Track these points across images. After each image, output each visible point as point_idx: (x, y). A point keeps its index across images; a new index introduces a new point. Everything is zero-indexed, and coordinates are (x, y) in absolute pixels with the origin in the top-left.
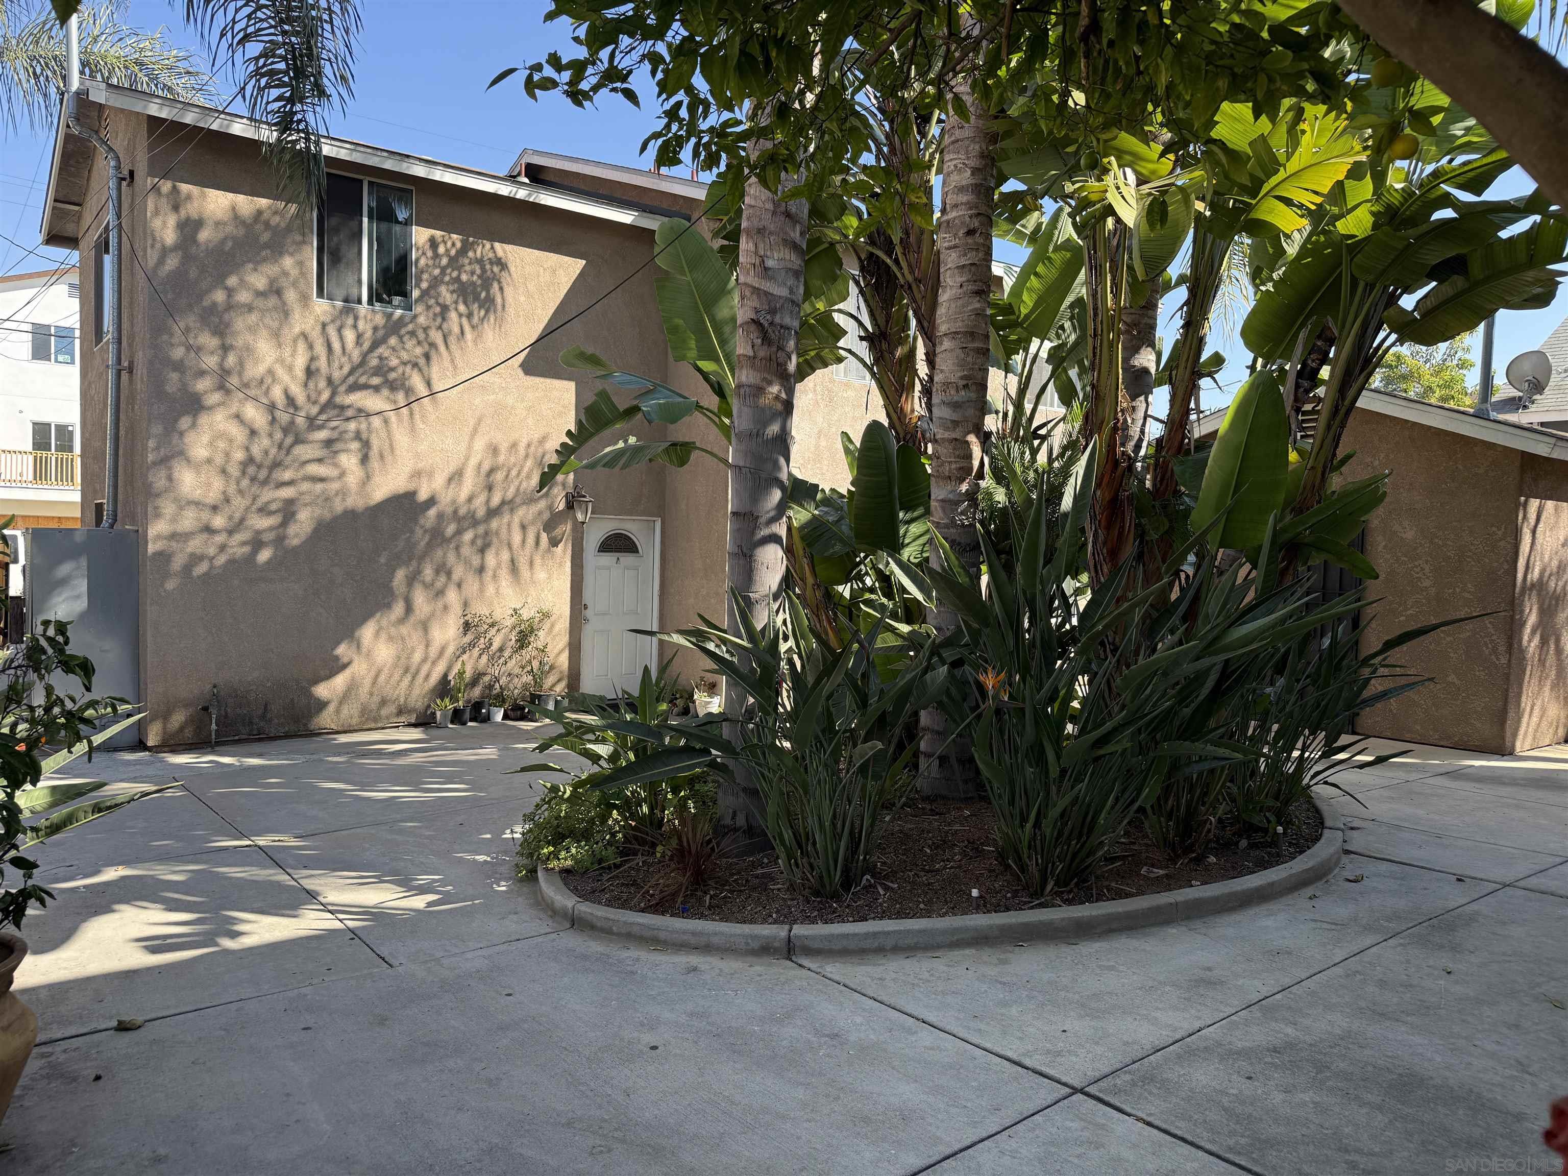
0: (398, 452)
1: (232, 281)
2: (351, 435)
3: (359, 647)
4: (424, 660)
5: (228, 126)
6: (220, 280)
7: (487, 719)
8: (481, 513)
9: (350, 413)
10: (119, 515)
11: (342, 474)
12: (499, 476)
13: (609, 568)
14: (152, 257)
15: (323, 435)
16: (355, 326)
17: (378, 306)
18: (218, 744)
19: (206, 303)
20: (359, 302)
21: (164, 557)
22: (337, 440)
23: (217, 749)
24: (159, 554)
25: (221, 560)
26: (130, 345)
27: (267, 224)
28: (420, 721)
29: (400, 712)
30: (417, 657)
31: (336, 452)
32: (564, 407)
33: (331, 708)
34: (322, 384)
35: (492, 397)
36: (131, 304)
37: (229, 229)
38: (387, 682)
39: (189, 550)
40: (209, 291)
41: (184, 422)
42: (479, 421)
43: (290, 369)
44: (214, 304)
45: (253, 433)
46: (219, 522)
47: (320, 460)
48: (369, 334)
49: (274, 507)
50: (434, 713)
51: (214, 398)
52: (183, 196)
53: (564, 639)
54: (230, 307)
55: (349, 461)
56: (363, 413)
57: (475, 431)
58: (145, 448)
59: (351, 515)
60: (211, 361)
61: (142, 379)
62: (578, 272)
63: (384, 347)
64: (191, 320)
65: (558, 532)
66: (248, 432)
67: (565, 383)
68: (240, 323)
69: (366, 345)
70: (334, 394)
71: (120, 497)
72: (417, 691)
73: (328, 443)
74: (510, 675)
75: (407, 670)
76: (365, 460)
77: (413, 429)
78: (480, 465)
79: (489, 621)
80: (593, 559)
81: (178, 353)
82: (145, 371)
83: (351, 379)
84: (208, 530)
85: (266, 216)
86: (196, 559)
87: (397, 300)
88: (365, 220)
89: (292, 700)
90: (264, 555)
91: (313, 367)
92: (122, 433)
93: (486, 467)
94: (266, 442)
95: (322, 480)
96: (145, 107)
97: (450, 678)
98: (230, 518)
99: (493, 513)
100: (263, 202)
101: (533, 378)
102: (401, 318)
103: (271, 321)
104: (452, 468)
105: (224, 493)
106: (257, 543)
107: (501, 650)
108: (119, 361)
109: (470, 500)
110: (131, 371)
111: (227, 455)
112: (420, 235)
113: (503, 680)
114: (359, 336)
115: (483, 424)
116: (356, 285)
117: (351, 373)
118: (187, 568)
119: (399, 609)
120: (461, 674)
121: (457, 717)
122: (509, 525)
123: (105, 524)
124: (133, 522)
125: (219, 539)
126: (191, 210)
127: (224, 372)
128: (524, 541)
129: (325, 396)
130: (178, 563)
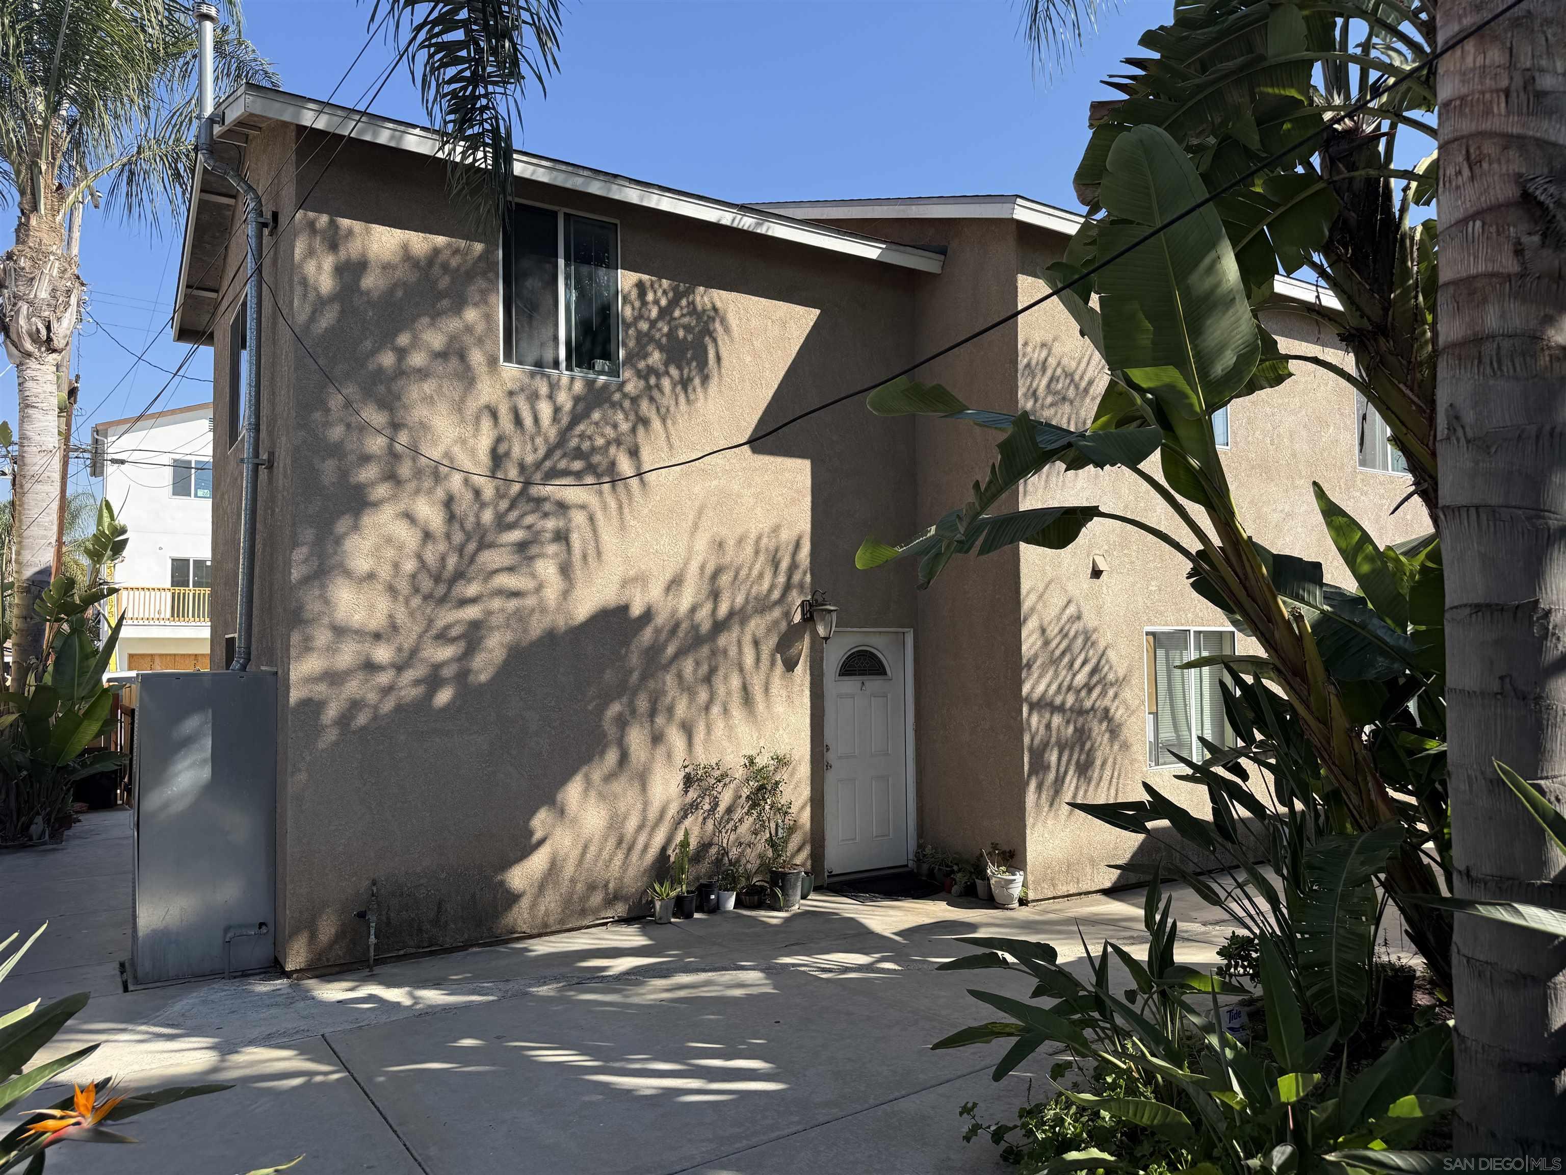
0: (604, 557)
1: (403, 339)
2: (548, 535)
3: (562, 812)
4: (641, 827)
5: (400, 139)
6: (387, 338)
7: (715, 909)
8: (706, 627)
9: (547, 507)
10: (254, 653)
11: (539, 588)
12: (725, 579)
13: (852, 697)
14: (301, 311)
15: (516, 535)
16: (551, 397)
17: (577, 372)
18: (379, 962)
19: (371, 366)
20: (556, 364)
21: (313, 707)
22: (531, 542)
23: (377, 970)
24: (306, 703)
25: (388, 705)
26: (270, 433)
27: (445, 267)
28: (632, 915)
29: (610, 901)
30: (632, 824)
31: (532, 558)
32: (798, 492)
33: (525, 903)
34: (513, 473)
35: (715, 483)
36: (272, 379)
37: (399, 273)
38: (596, 861)
39: (344, 696)
40: (374, 352)
41: (342, 525)
42: (700, 513)
43: (473, 453)
44: (380, 370)
45: (427, 536)
46: (383, 654)
47: (511, 569)
48: (568, 406)
49: (455, 632)
50: (652, 902)
51: (382, 491)
52: (342, 233)
53: (806, 792)
54: (401, 372)
55: (547, 569)
56: (562, 507)
57: (696, 526)
58: (288, 564)
59: (551, 637)
60: (376, 444)
61: (285, 472)
62: (812, 324)
63: (586, 422)
64: (350, 390)
65: (793, 651)
66: (419, 535)
67: (799, 461)
68: (415, 392)
69: (565, 420)
70: (527, 484)
71: (255, 630)
72: (632, 872)
73: (522, 547)
74: (741, 844)
75: (620, 842)
76: (565, 570)
77: (623, 527)
78: (702, 568)
79: (717, 773)
80: (834, 686)
81: (336, 433)
82: (289, 461)
83: (548, 464)
84: (370, 667)
85: (442, 257)
86: (355, 705)
87: (599, 364)
88: (561, 262)
89: (473, 896)
90: (444, 696)
91: (502, 449)
92: (259, 547)
93: (710, 568)
94: (442, 547)
95: (516, 594)
96: (298, 115)
97: (670, 852)
98: (400, 649)
99: (719, 627)
100: (440, 240)
101: (761, 457)
102: (606, 386)
103: (453, 390)
104: (668, 576)
105: (391, 616)
106: (433, 681)
107: (729, 810)
108: (256, 454)
109: (693, 610)
110: (270, 466)
111: (396, 566)
112: (626, 280)
113: (734, 852)
114: (557, 410)
115: (704, 518)
116: (551, 343)
117: (547, 456)
118: (344, 720)
119: (612, 757)
120: (685, 844)
121: (681, 907)
122: (739, 643)
123: (235, 665)
124: (270, 663)
125: (384, 678)
126: (353, 249)
127: (394, 456)
128: (758, 660)
129: (516, 488)
130: (332, 712)
